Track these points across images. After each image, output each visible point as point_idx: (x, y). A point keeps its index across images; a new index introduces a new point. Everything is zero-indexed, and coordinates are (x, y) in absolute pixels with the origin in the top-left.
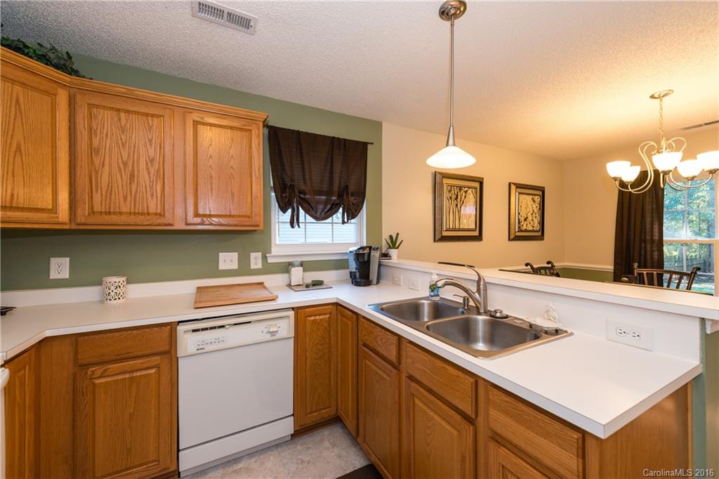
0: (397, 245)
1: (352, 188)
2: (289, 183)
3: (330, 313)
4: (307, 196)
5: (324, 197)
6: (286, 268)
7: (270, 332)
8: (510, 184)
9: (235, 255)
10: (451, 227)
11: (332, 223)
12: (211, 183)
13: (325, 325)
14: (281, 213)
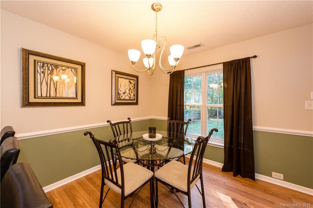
8: (112, 70)
10: (44, 95)
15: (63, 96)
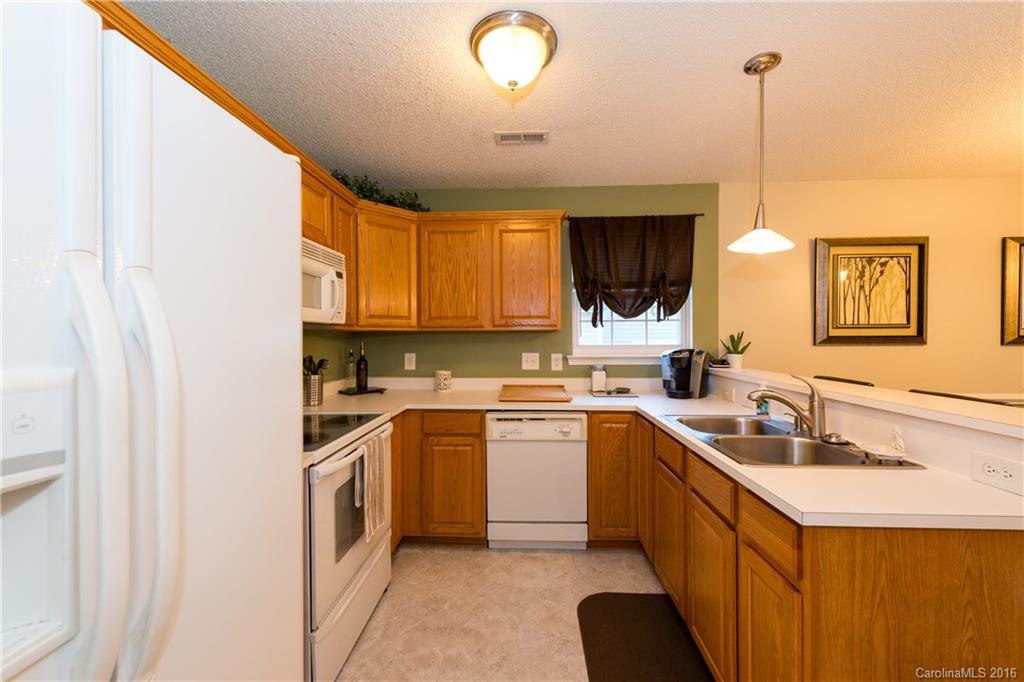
0: (740, 349)
1: (671, 276)
2: (591, 276)
3: (629, 423)
4: (612, 290)
5: (634, 290)
6: (587, 372)
7: (563, 432)
8: (1004, 241)
9: (537, 355)
10: (849, 321)
11: (647, 320)
12: (514, 285)
13: (623, 434)
14: (583, 311)
15: (882, 322)
